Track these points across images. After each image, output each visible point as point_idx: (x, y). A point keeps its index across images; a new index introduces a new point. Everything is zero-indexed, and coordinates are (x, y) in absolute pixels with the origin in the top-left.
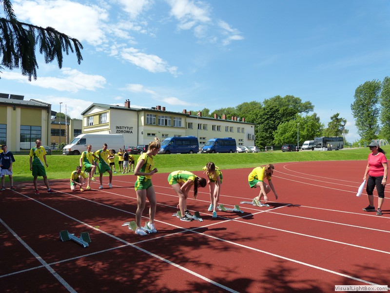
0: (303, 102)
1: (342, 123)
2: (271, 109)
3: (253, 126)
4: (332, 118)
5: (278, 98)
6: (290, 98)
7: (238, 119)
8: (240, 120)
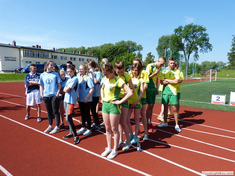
0: (137, 45)
1: (153, 58)
2: (114, 49)
3: (98, 58)
4: (148, 55)
5: (123, 42)
6: (130, 42)
7: (89, 54)
8: (90, 55)
